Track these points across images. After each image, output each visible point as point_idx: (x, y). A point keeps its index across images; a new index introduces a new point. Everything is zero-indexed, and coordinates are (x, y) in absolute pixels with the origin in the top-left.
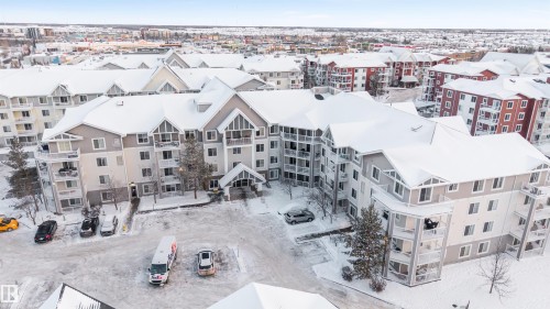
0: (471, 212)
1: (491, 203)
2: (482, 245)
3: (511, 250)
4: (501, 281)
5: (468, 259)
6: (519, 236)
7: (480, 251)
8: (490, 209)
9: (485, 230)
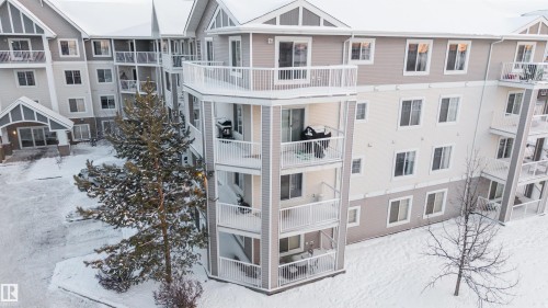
0: (405, 121)
1: (446, 102)
2: (432, 197)
3: (487, 208)
4: (477, 263)
5: (406, 228)
6: (500, 176)
7: (430, 211)
8: (443, 118)
9: (437, 164)
